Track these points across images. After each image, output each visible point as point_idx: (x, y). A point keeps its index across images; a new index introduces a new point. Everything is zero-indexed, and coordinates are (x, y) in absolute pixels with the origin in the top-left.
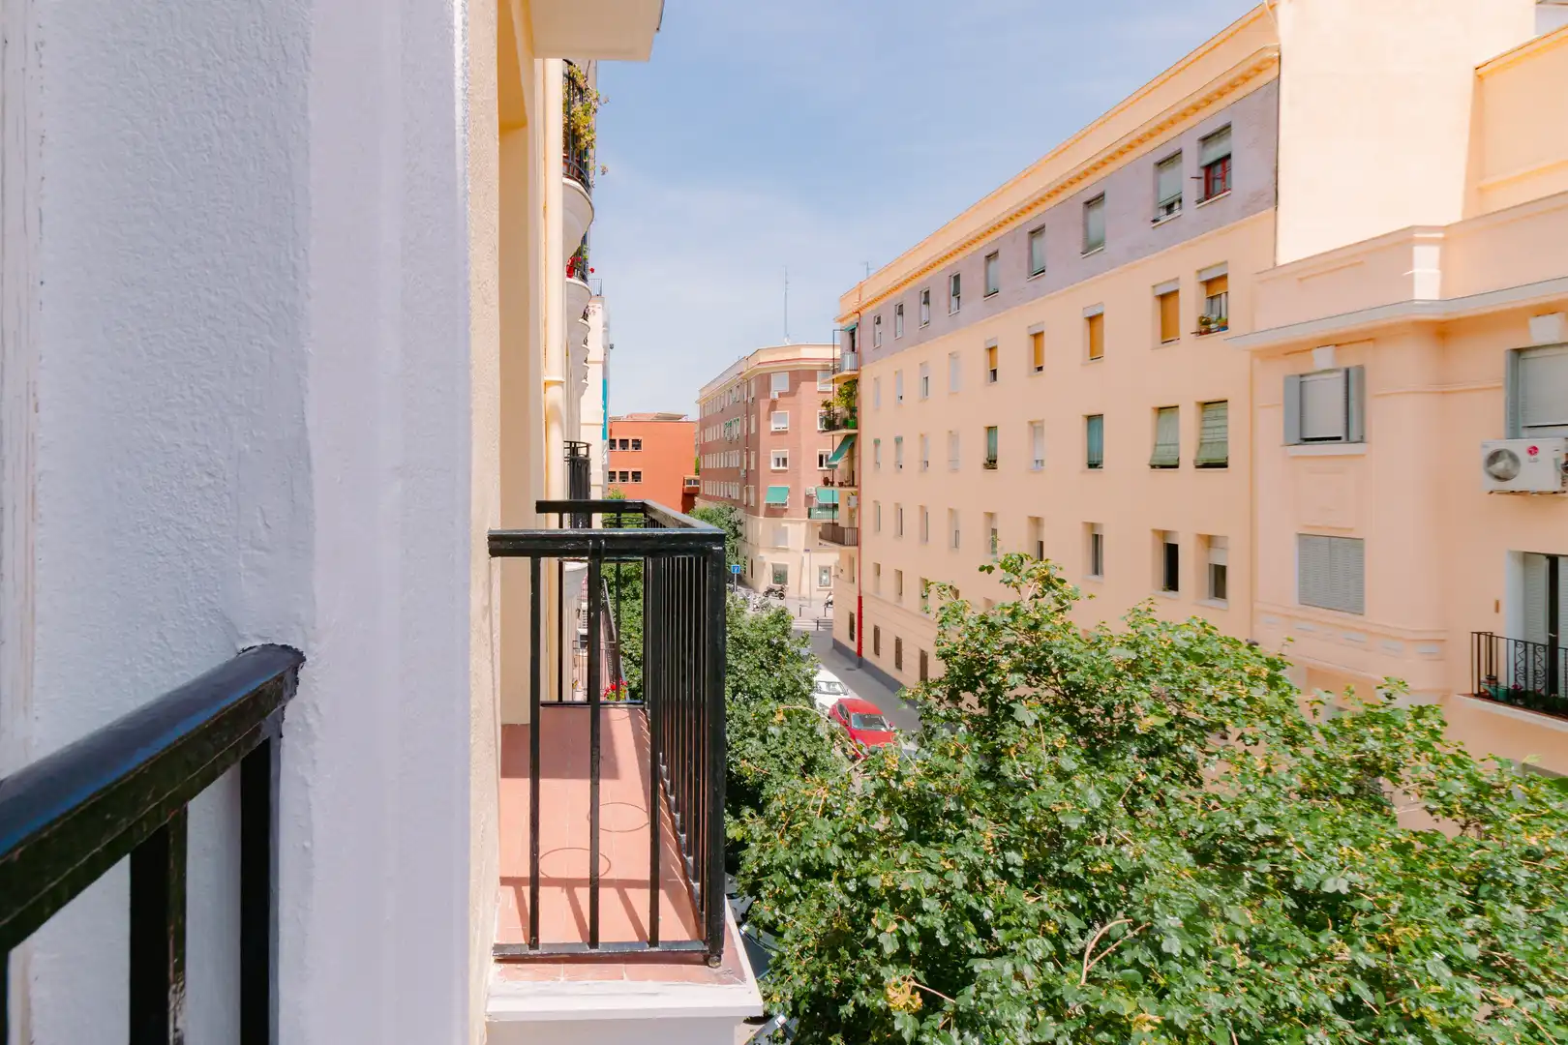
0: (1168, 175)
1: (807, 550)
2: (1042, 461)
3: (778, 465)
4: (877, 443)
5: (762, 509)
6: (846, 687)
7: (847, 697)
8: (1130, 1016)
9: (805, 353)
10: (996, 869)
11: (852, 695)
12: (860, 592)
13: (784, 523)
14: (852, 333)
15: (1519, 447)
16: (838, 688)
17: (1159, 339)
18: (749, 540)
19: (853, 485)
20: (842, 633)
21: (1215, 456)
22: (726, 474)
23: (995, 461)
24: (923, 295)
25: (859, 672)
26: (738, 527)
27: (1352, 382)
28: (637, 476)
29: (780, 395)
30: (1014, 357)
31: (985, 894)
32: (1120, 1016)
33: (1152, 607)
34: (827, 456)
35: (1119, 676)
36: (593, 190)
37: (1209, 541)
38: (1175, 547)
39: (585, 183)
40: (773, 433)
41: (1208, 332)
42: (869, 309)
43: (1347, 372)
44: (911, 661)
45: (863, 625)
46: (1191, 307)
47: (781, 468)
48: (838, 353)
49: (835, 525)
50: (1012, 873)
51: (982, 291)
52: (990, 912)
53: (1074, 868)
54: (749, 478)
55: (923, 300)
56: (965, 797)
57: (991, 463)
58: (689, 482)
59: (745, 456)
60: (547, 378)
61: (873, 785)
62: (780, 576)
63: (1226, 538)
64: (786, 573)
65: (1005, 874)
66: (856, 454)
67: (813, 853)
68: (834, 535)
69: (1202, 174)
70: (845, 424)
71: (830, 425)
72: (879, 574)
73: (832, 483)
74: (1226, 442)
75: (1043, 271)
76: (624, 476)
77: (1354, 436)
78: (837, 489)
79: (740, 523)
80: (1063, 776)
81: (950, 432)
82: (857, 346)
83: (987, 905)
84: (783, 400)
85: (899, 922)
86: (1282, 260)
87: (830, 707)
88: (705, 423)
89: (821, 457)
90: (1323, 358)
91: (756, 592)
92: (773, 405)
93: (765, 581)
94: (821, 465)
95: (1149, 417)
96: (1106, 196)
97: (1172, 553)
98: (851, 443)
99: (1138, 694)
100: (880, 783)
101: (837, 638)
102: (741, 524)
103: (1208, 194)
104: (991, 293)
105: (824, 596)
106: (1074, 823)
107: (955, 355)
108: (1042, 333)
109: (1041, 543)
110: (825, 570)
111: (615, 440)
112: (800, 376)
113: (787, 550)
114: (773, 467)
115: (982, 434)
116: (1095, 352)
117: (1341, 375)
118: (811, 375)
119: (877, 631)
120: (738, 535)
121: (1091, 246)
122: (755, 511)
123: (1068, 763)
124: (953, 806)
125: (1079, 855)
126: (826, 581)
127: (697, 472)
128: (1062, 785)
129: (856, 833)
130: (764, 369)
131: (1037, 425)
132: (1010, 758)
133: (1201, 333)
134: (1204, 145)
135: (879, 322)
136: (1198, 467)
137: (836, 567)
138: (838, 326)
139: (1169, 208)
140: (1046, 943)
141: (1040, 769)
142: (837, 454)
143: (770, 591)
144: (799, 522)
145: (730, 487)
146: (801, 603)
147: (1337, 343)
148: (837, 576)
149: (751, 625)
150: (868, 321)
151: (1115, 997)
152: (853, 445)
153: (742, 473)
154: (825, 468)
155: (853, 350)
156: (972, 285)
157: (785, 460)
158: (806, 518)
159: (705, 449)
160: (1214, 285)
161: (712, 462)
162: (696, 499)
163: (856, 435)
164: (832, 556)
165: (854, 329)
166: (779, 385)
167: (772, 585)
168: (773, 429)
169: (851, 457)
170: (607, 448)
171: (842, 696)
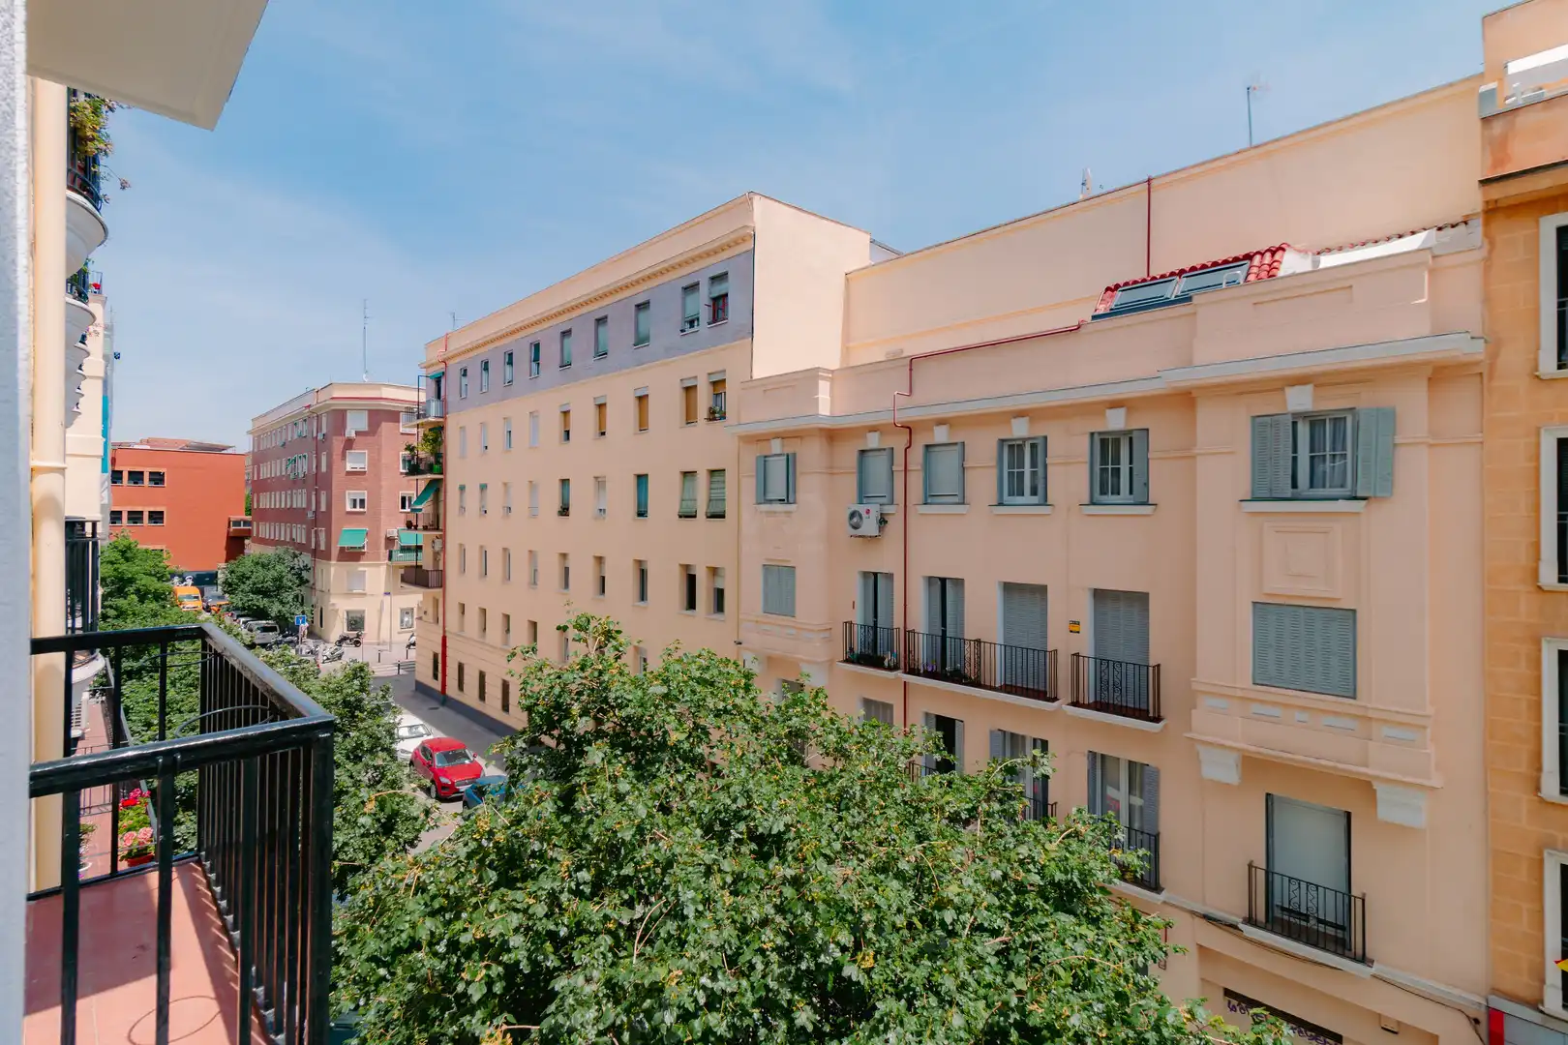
0: (690, 299)
1: (387, 594)
2: (604, 510)
3: (355, 507)
4: (462, 488)
5: (335, 552)
6: (429, 727)
7: (431, 737)
8: (664, 979)
9: (387, 393)
10: (570, 891)
11: (436, 734)
12: (444, 631)
13: (362, 567)
14: (438, 381)
15: (862, 509)
16: (421, 730)
17: (684, 422)
18: (318, 586)
19: (438, 529)
20: (425, 675)
21: (717, 510)
22: (290, 515)
23: (568, 509)
24: (507, 357)
25: (442, 710)
26: (304, 574)
27: (790, 461)
28: (156, 517)
29: (357, 433)
30: (584, 421)
31: (563, 915)
32: (658, 983)
33: (678, 646)
34: (410, 499)
35: (656, 706)
36: (104, 206)
37: (714, 571)
38: (694, 576)
39: (94, 198)
40: (349, 473)
41: (714, 419)
42: (457, 360)
43: (788, 456)
44: (494, 692)
45: (448, 664)
46: (704, 400)
47: (358, 509)
48: (423, 399)
49: (418, 567)
50: (583, 890)
51: (558, 362)
52: (565, 929)
53: (628, 870)
54: (321, 520)
55: (507, 360)
56: (545, 836)
57: (564, 511)
58: (237, 523)
59: (313, 497)
60: (35, 463)
61: (466, 850)
62: (356, 623)
63: (723, 568)
64: (362, 619)
65: (577, 893)
66: (442, 498)
67: (404, 936)
68: (416, 577)
69: (711, 304)
70: (430, 469)
71: (414, 469)
72: (463, 613)
73: (416, 527)
74: (724, 500)
75: (606, 354)
76: (135, 517)
77: (791, 500)
78: (421, 534)
79: (306, 568)
80: (620, 798)
81: (531, 482)
82: (442, 394)
83: (563, 923)
84: (360, 439)
85: (488, 967)
86: (756, 376)
87: (412, 751)
88: (259, 458)
89: (403, 499)
90: (776, 446)
91: (326, 642)
92: (349, 444)
93: (338, 628)
94: (403, 507)
95: (678, 478)
96: (651, 304)
97: (691, 580)
98: (436, 488)
99: (668, 719)
100: (473, 845)
101: (418, 679)
102: (308, 570)
103: (715, 319)
104: (565, 365)
105: (405, 638)
106: (628, 835)
107: (535, 414)
108: (605, 404)
109: (603, 578)
110: (408, 612)
111: (121, 472)
112: (381, 416)
113: (365, 594)
114: (349, 508)
115: (557, 486)
116: (643, 425)
117: (785, 457)
118: (393, 416)
119: (461, 667)
120: (303, 582)
121: (641, 340)
122: (327, 556)
123: (624, 786)
124: (536, 846)
125: (632, 859)
126: (408, 622)
127: (249, 511)
128: (619, 806)
129: (447, 896)
130: (339, 405)
131: (600, 480)
132: (583, 794)
133: (710, 420)
134: (713, 283)
135: (465, 375)
136: (708, 517)
137: (419, 608)
138: (423, 372)
139: (691, 323)
140: (607, 939)
141: (605, 797)
142: (421, 499)
143: (343, 640)
144: (379, 565)
145: (294, 530)
146: (380, 647)
147: (783, 436)
148: (420, 618)
149: (323, 687)
150: (454, 374)
151: (654, 969)
152: (437, 492)
153: (310, 515)
154: (408, 510)
155: (439, 397)
156: (550, 353)
157: (362, 501)
158: (387, 561)
159: (260, 486)
160: (718, 385)
161: (266, 501)
162: (247, 542)
163: (441, 480)
164: (414, 598)
165: (440, 377)
166: (356, 423)
167: (346, 632)
168: (348, 469)
169: (436, 502)
170: (108, 483)
171: (426, 738)
